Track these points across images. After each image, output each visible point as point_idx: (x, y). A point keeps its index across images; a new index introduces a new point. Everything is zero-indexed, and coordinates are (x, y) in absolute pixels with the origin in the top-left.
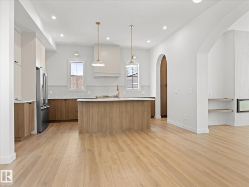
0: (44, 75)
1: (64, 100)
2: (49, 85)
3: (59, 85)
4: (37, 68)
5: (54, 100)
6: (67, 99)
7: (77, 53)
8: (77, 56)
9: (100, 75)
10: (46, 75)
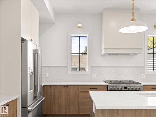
0: (35, 52)
1: (64, 86)
2: (43, 65)
3: (58, 65)
4: (23, 40)
5: (51, 86)
6: (67, 86)
7: (80, 23)
8: (80, 27)
9: (112, 53)
10: (39, 52)
